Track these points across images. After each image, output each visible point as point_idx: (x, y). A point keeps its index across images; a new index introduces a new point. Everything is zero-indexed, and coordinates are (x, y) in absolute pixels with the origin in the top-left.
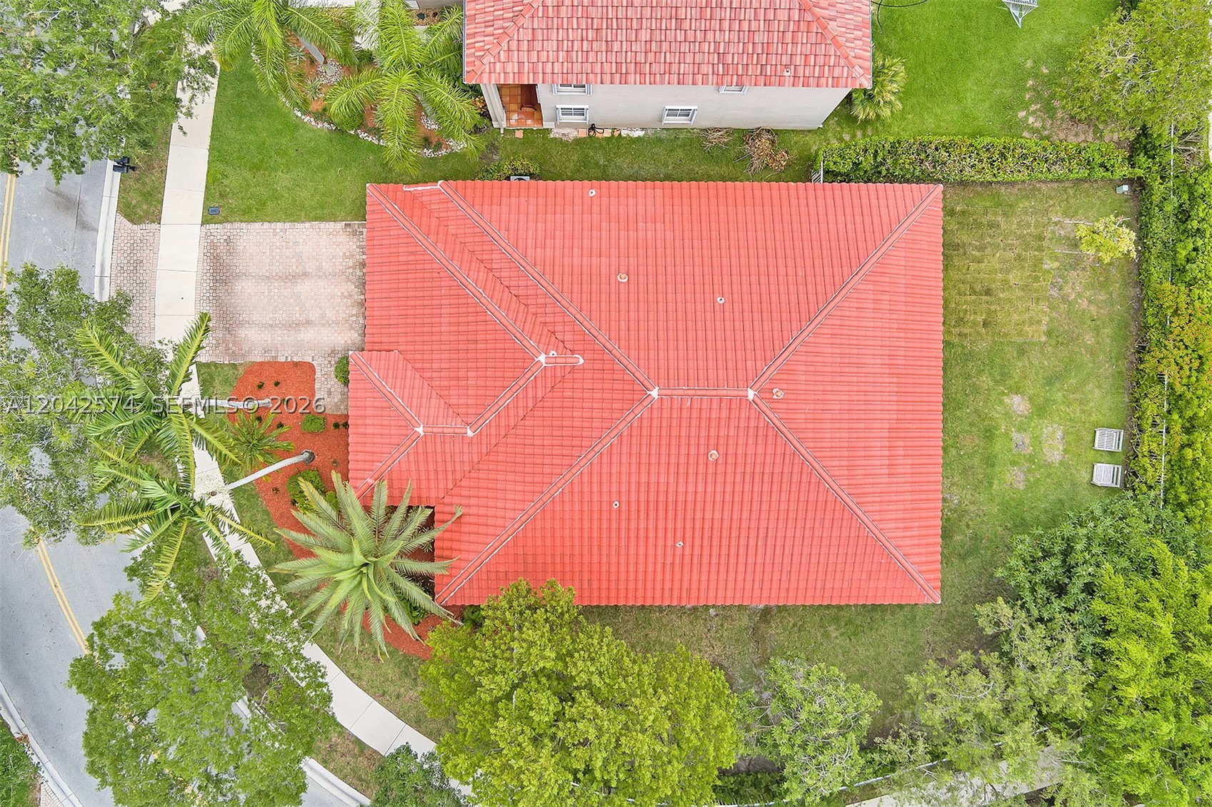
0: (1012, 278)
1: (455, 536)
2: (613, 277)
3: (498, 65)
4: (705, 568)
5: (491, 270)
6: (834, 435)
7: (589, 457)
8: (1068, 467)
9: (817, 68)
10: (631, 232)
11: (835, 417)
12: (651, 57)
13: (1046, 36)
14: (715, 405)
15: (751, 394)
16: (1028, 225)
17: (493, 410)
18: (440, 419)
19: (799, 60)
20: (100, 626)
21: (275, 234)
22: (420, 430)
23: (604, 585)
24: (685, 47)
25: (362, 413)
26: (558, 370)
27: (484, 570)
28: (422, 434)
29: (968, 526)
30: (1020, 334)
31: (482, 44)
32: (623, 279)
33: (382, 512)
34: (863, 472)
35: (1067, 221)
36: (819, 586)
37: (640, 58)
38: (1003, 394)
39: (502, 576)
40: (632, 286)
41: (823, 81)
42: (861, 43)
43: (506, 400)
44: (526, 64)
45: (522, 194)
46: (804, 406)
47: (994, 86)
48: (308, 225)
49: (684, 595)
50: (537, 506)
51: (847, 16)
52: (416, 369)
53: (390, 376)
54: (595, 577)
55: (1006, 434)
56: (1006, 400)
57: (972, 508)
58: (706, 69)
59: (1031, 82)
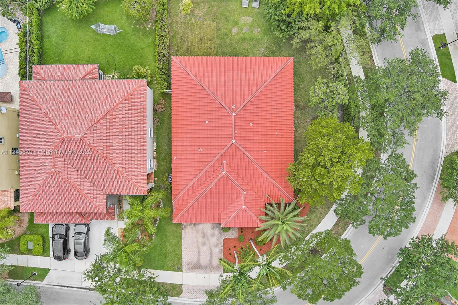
0: (197, 33)
1: (274, 197)
2: (200, 153)
3: (142, 185)
4: (283, 126)
5: (198, 187)
6: (245, 90)
7: (252, 159)
8: (254, 15)
9: (141, 95)
10: (187, 147)
11: (240, 90)
12: (139, 143)
13: (124, 21)
14: (237, 124)
15: (234, 114)
16: (181, 27)
17: (238, 186)
18: (241, 201)
19: (139, 101)
20: (300, 296)
21: (185, 251)
22: (244, 207)
23: (288, 154)
24: (136, 133)
25: (239, 223)
26: (227, 168)
27: (283, 189)
28: (245, 206)
29: (271, 46)
30: (213, 30)
31: (136, 190)
32: (201, 150)
33: (267, 217)
34: (255, 81)
35: (180, 15)
36: (288, 93)
37: (139, 145)
38: (232, 35)
39: (285, 183)
40: (203, 147)
41: (145, 93)
42: (134, 83)
43: (235, 183)
44: (141, 177)
45: (176, 178)
46: (237, 99)
47: (139, 38)
48: (183, 241)
49: (291, 131)
50: (265, 174)
51: (126, 87)
52: (226, 208)
53: (228, 215)
54: (285, 157)
55: (244, 34)
56: (233, 34)
57: (266, 44)
58: (142, 127)
59: (138, 26)
